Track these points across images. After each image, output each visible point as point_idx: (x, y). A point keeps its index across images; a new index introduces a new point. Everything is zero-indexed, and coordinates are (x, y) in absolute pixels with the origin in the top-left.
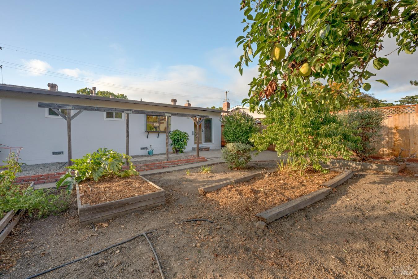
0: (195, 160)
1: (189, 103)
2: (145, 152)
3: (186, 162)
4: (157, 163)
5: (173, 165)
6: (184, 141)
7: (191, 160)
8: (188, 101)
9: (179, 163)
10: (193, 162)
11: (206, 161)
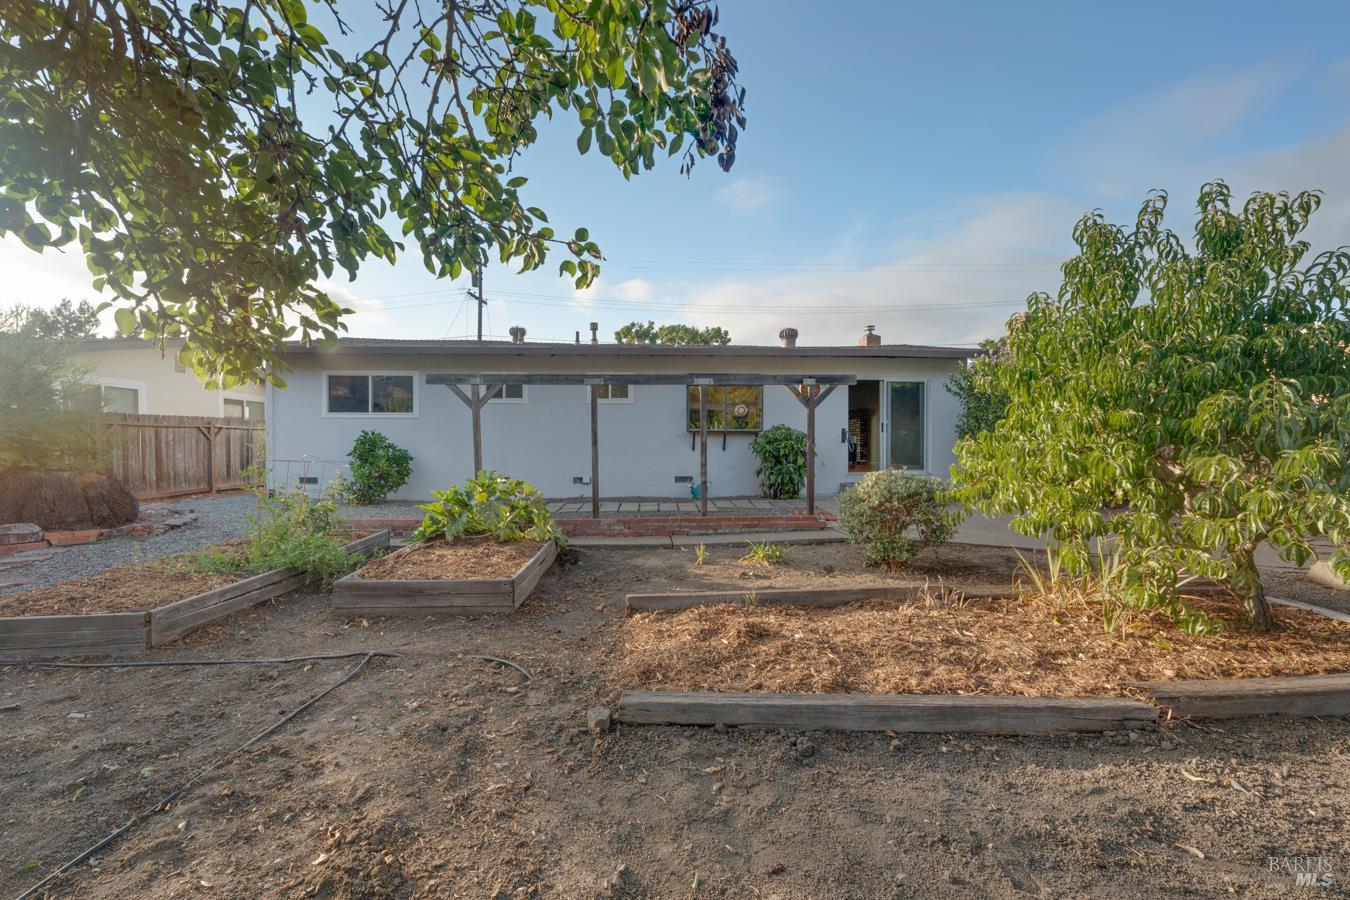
0: (780, 522)
1: (874, 332)
2: (683, 490)
3: (744, 526)
4: (655, 521)
5: (703, 532)
6: (795, 462)
7: (763, 519)
8: (871, 328)
9: (721, 527)
10: (772, 526)
11: (822, 529)
